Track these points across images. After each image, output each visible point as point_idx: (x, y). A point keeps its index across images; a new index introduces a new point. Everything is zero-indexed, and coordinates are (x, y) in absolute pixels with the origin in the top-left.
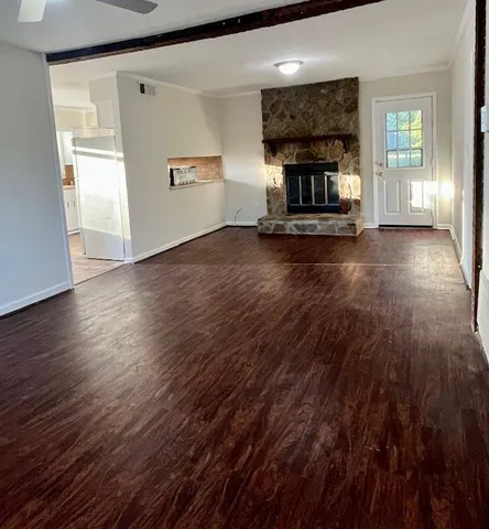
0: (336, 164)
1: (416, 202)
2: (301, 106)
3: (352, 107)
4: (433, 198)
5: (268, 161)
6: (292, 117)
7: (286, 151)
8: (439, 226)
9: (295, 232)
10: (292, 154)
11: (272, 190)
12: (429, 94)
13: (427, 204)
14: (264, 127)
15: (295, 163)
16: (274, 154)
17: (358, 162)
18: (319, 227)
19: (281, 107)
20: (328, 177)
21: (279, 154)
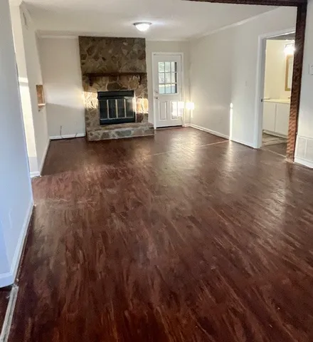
0: (133, 91)
1: (174, 114)
2: (110, 51)
3: (142, 57)
4: (183, 111)
5: (86, 89)
6: (104, 59)
7: (100, 82)
8: (185, 125)
9: (117, 137)
10: (104, 85)
11: (90, 109)
12: (180, 53)
13: (179, 114)
14: (82, 64)
15: (107, 90)
16: (91, 85)
17: (146, 90)
18: (133, 132)
19: (96, 51)
20: (126, 100)
21: (95, 85)
